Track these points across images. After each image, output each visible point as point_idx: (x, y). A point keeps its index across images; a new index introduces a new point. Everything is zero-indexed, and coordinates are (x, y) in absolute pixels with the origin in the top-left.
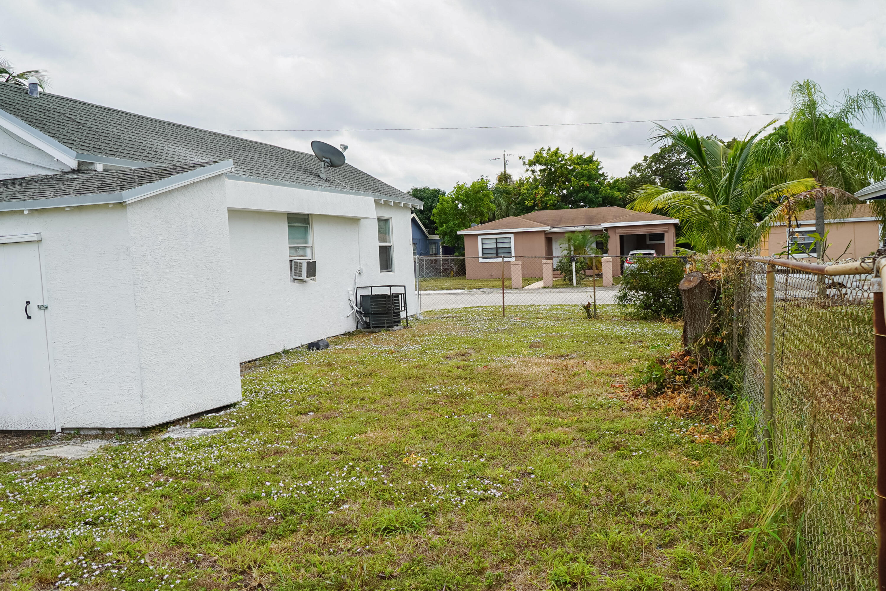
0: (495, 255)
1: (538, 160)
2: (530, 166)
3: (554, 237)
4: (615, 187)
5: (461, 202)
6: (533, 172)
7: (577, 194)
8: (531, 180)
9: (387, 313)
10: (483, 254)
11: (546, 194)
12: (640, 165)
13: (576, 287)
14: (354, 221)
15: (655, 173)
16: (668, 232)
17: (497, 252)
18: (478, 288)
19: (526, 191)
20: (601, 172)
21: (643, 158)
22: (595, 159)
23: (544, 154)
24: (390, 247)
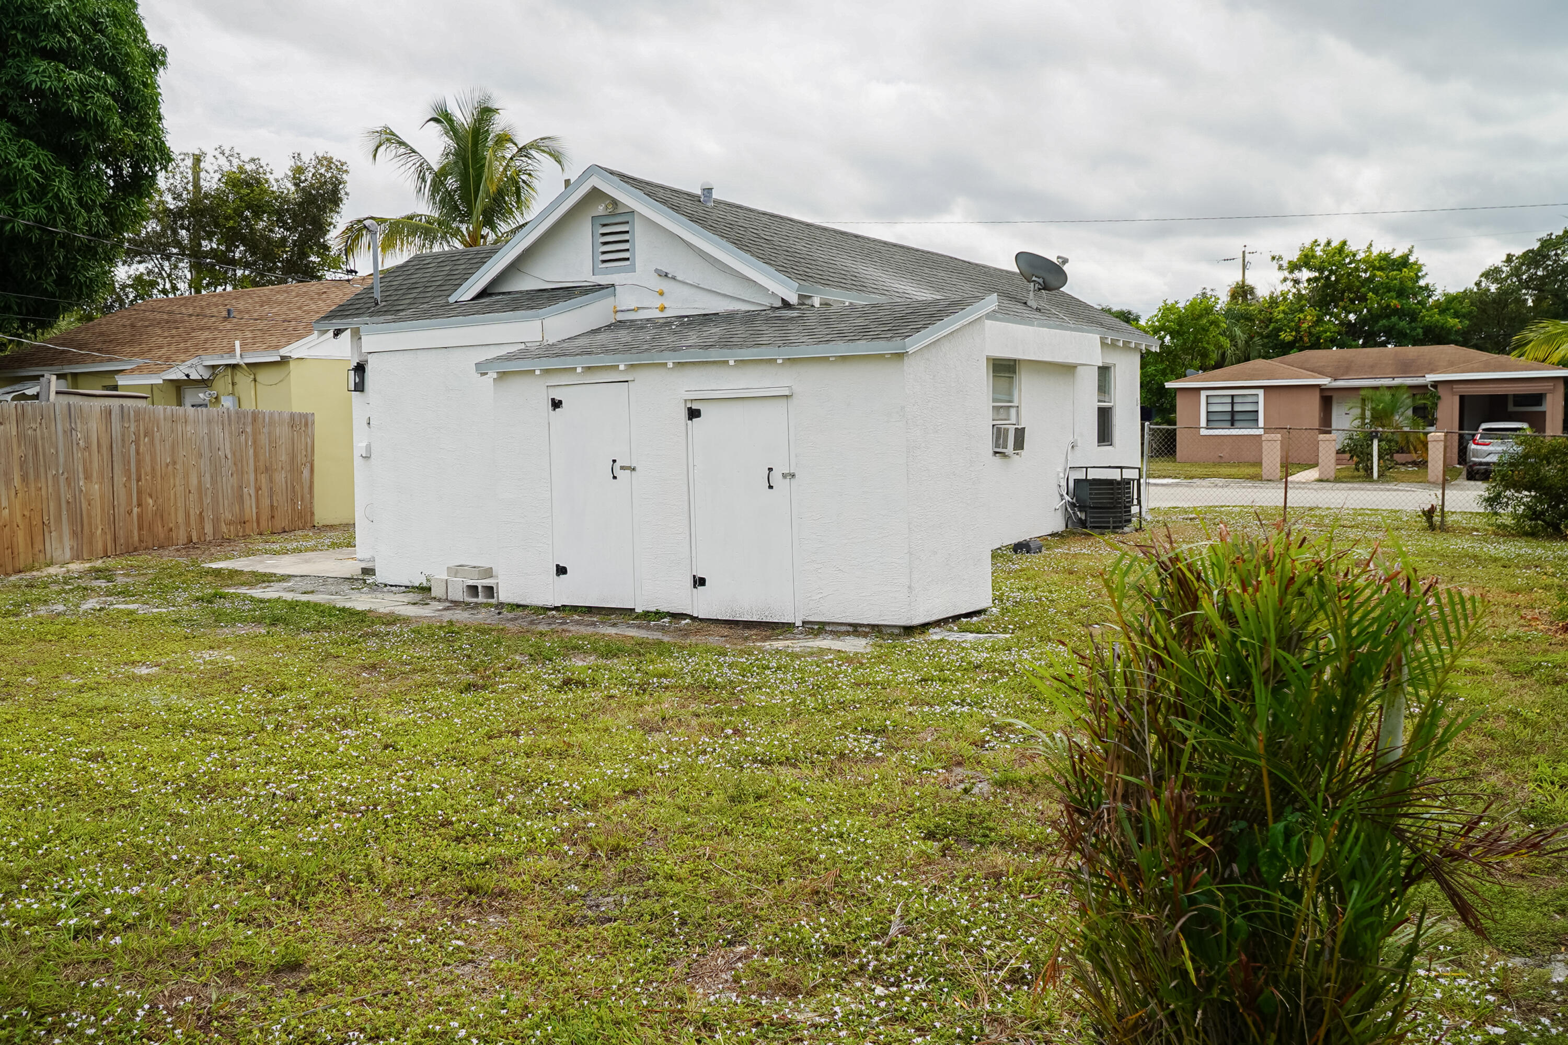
0: (1228, 424)
1: (1306, 260)
2: (1291, 272)
3: (1335, 396)
4: (1448, 309)
5: (1171, 334)
6: (1296, 282)
7: (1377, 322)
8: (1290, 296)
9: (1115, 507)
10: (1208, 421)
11: (1319, 321)
12: (1497, 270)
13: (1377, 481)
14: (1068, 369)
15: (1526, 285)
16: (1552, 391)
17: (1233, 419)
18: (1203, 477)
19: (1282, 315)
20: (1422, 283)
21: (1504, 258)
22: (1412, 259)
23: (1319, 252)
24: (1110, 408)
